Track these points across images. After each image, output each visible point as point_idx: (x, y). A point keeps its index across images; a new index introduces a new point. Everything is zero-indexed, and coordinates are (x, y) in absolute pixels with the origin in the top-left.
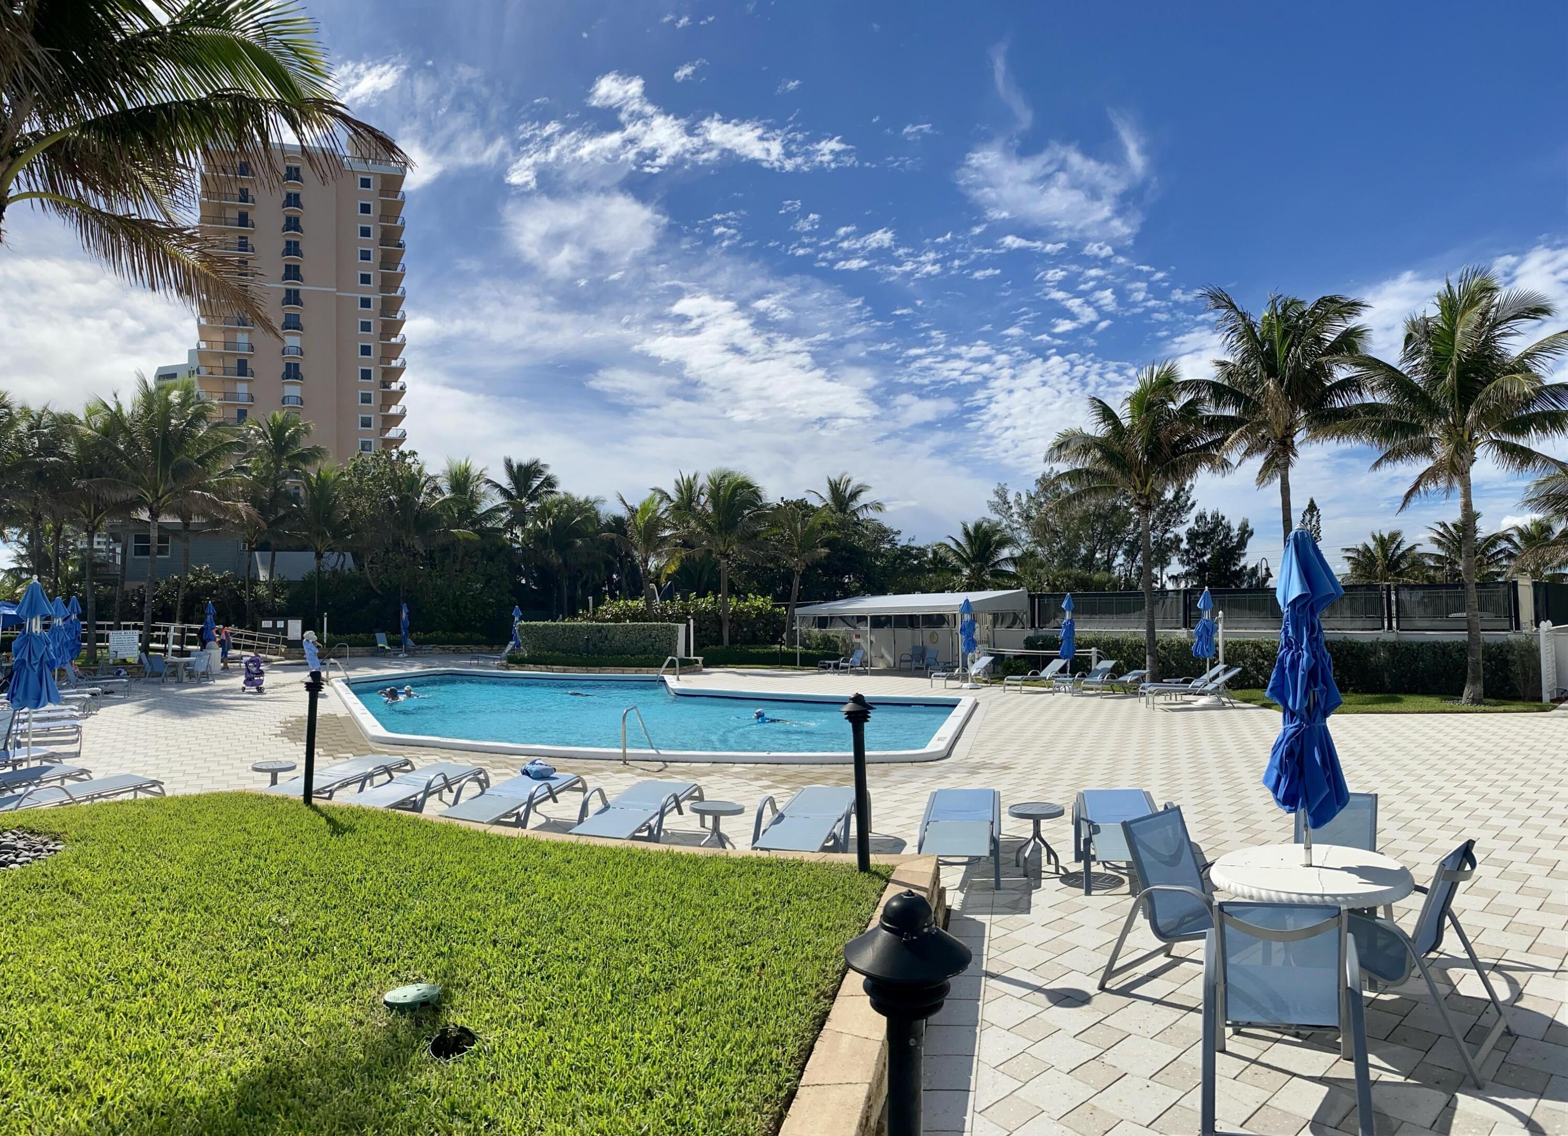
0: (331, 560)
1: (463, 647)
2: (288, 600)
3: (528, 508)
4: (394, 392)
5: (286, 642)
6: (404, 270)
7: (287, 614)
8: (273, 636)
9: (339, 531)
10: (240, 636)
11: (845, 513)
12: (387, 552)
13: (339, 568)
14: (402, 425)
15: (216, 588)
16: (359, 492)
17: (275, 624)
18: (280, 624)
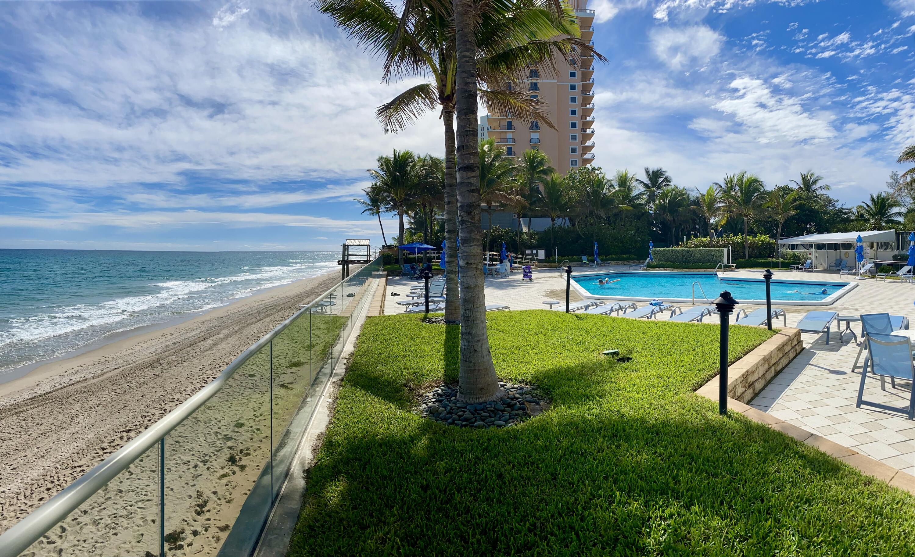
0: (559, 222)
1: (626, 262)
2: (537, 241)
3: (657, 193)
4: (588, 134)
5: (537, 260)
6: (593, 69)
7: (538, 247)
8: (532, 257)
9: (563, 208)
10: (516, 258)
11: (809, 191)
12: (587, 217)
13: (562, 225)
14: (593, 151)
15: (503, 236)
16: (573, 188)
17: (532, 252)
18: (534, 252)
